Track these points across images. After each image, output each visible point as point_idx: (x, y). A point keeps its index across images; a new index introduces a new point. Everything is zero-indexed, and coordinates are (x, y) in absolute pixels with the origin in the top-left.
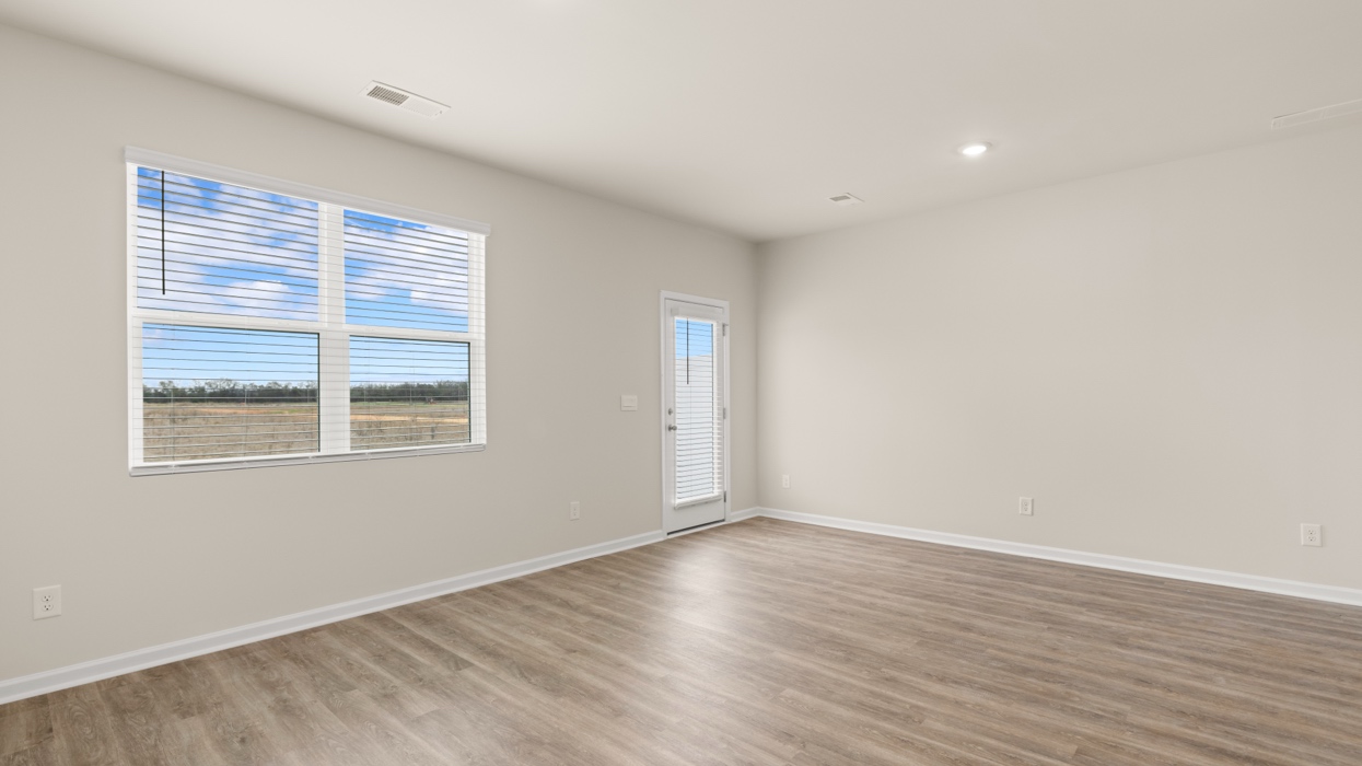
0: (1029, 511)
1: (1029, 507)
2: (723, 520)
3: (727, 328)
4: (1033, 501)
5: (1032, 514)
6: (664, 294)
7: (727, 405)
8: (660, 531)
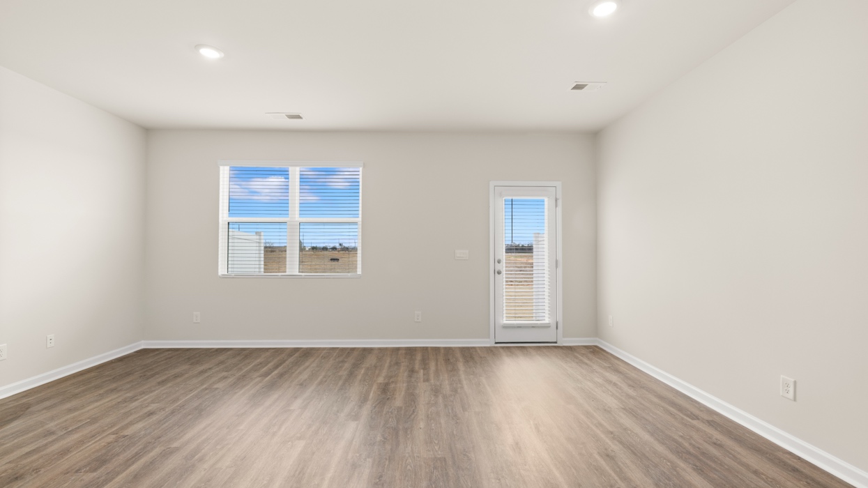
0: (791, 395)
1: (791, 389)
2: (556, 343)
3: (560, 202)
4: (795, 382)
5: (795, 400)
6: (492, 184)
7: (560, 257)
8: (488, 340)
